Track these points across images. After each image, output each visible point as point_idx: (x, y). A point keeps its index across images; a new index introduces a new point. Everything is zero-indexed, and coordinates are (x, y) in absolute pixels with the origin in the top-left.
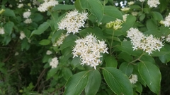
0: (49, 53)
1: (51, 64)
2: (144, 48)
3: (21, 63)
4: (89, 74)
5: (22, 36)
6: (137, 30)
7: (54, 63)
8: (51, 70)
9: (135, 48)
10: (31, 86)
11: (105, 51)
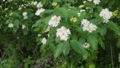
0: (39, 35)
1: (42, 42)
2: (88, 30)
3: (21, 43)
4: (64, 44)
5: (24, 27)
6: (86, 20)
7: (44, 41)
8: (42, 46)
9: (84, 30)
10: (29, 57)
11: (70, 33)
